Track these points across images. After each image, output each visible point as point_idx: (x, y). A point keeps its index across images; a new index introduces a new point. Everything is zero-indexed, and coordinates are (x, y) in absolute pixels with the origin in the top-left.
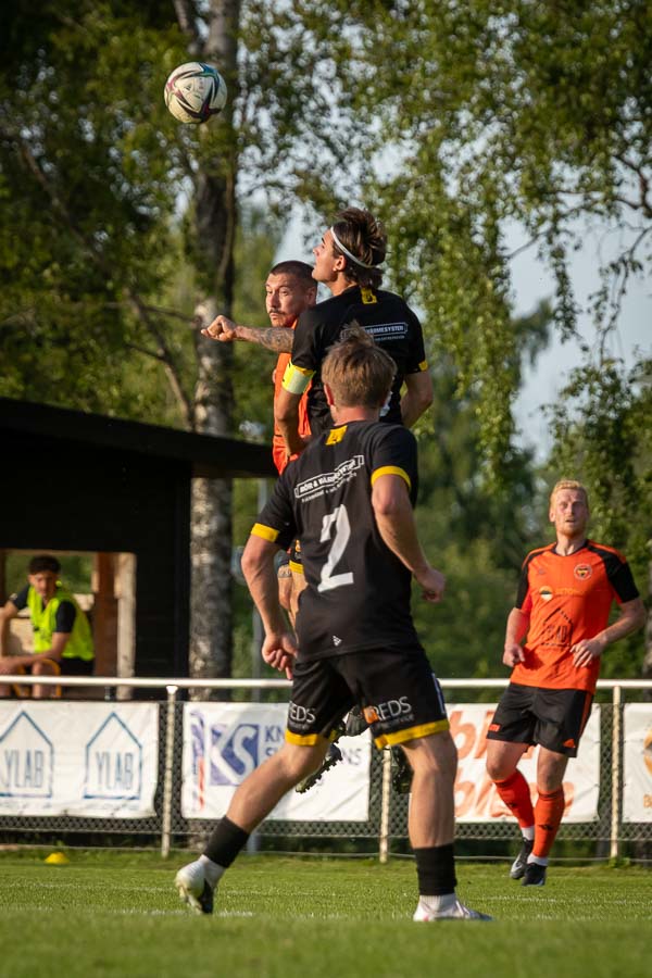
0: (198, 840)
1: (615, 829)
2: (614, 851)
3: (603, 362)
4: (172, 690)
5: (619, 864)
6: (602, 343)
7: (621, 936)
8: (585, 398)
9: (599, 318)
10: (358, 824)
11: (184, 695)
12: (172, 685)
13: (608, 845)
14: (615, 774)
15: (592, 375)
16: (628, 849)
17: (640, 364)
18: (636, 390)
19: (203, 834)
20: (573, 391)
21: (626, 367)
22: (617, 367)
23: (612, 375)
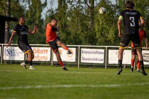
0: (5, 62)
1: (52, 62)
2: (52, 65)
3: (51, 9)
4: (2, 45)
5: (52, 66)
6: (51, 7)
7: (53, 74)
8: (49, 13)
9: (51, 4)
10: (23, 61)
11: (4, 46)
12: (3, 45)
13: (51, 64)
14: (52, 56)
15: (50, 10)
16: (54, 64)
17: (56, 9)
18: (55, 12)
19: (6, 62)
20: (48, 12)
21: (54, 9)
22: (53, 9)
23: (53, 10)
